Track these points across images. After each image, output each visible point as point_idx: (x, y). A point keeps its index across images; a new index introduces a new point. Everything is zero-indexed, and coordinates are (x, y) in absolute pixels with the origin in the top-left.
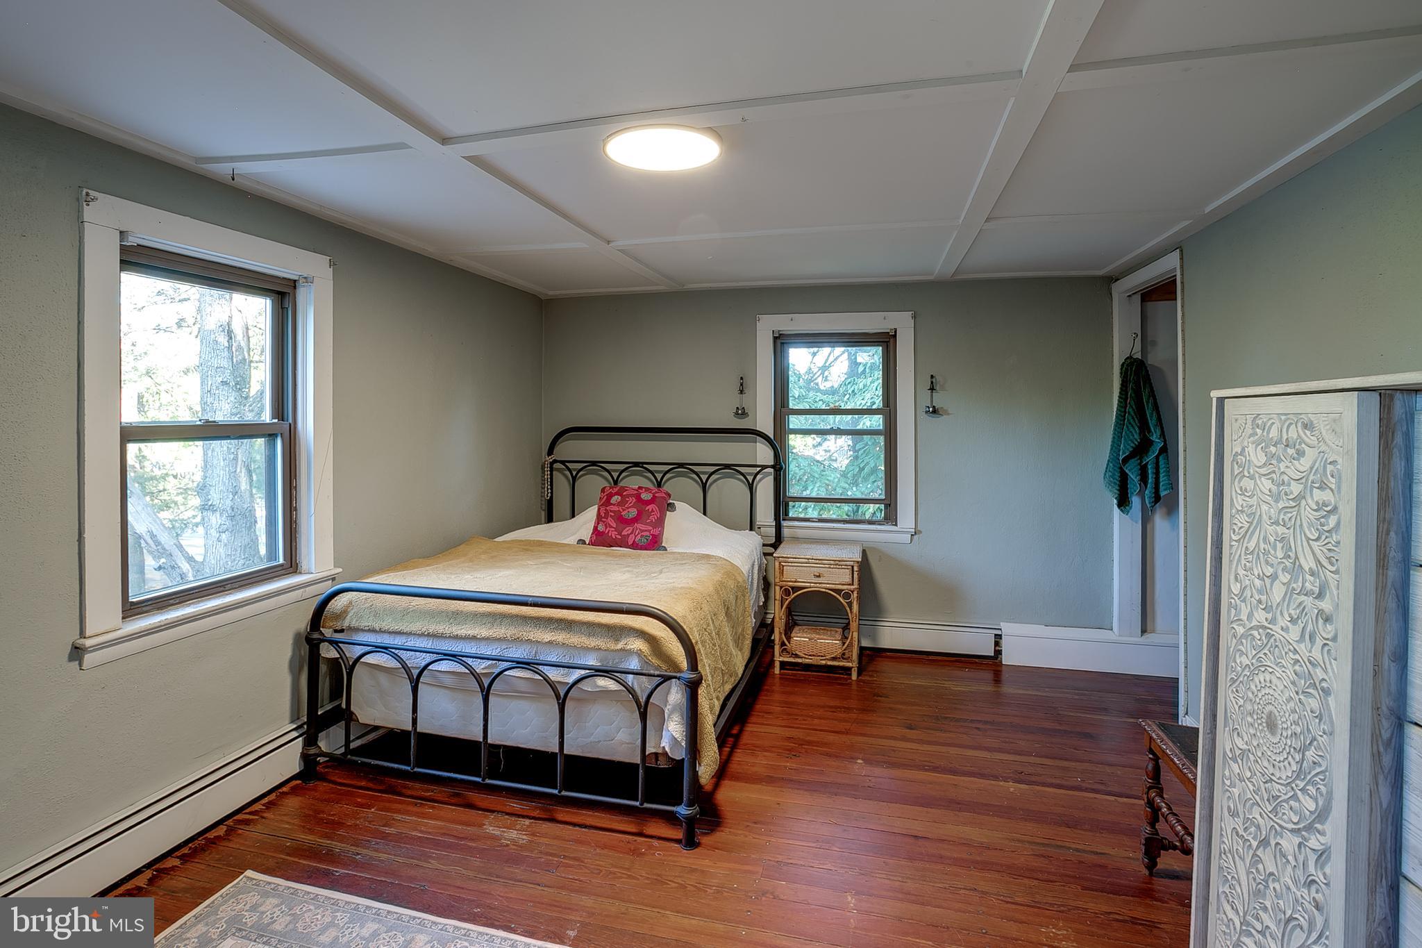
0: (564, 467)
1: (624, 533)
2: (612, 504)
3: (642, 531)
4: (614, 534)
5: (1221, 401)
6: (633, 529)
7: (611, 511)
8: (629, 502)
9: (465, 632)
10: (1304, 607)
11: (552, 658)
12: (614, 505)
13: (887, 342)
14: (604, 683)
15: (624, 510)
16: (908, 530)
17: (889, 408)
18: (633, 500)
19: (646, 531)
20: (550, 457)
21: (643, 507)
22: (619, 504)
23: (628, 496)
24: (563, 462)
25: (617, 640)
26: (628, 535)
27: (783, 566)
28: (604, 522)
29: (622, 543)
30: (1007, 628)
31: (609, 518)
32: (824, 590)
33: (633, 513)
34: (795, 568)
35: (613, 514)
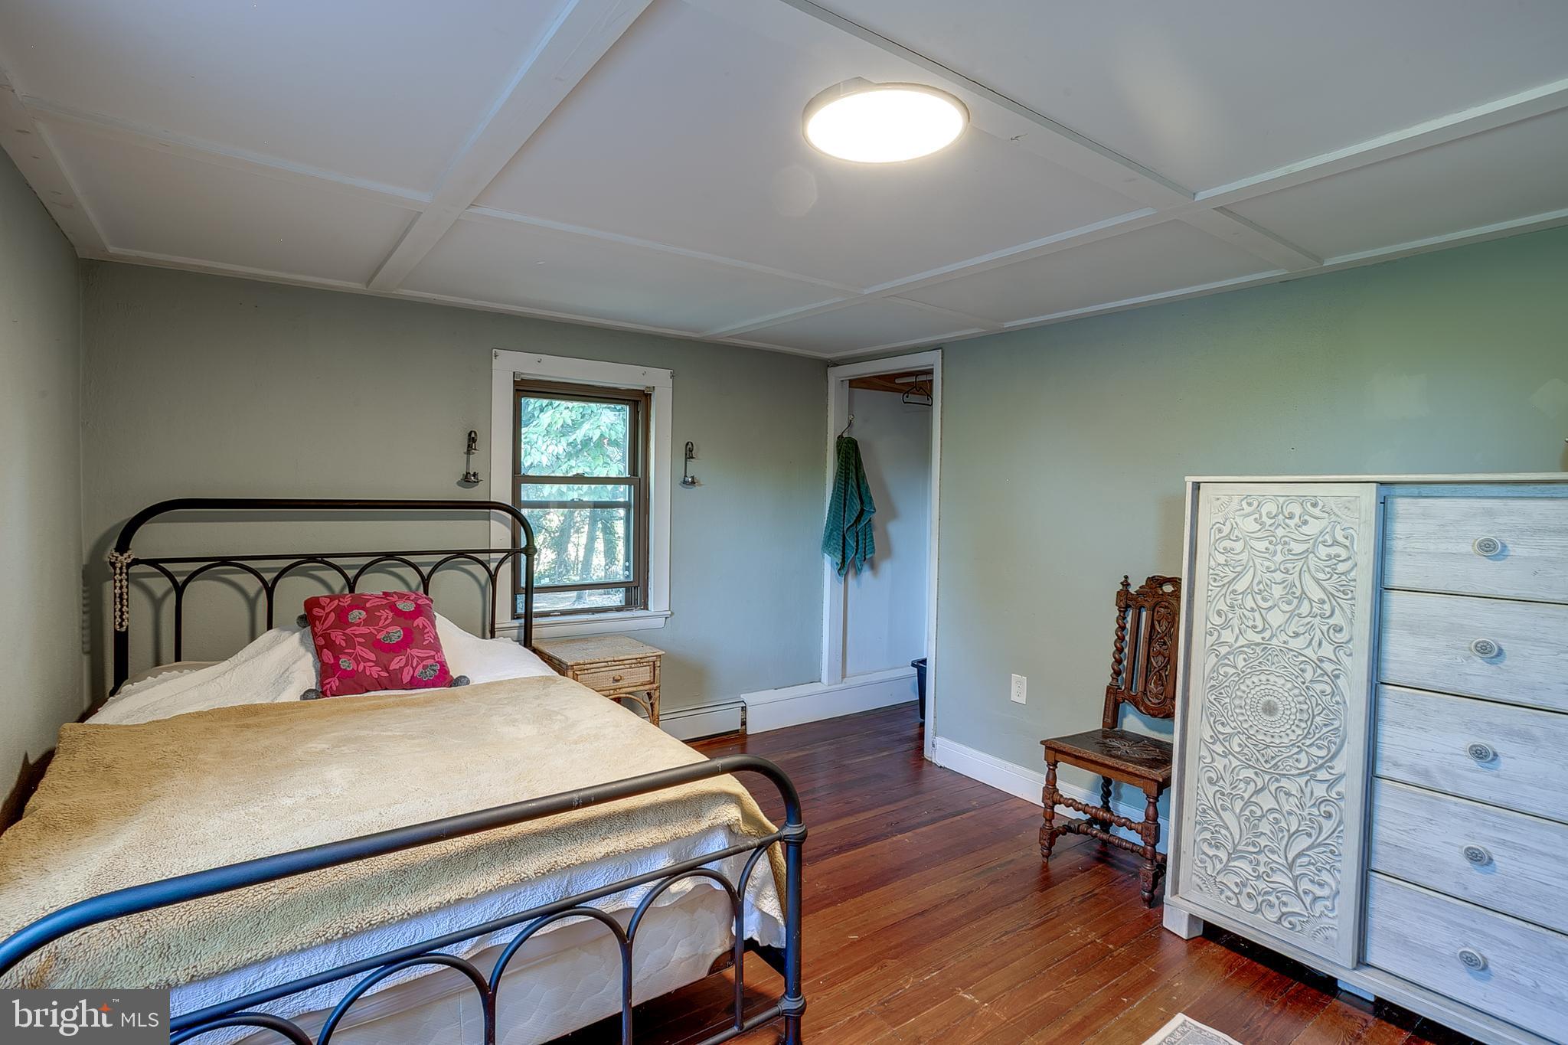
0: (157, 570)
1: (394, 666)
2: (353, 625)
3: (423, 659)
4: (375, 671)
5: (1197, 486)
6: (407, 658)
7: (356, 636)
8: (383, 618)
9: (438, 899)
10: (1313, 625)
11: (598, 882)
12: (358, 625)
13: (638, 401)
14: (686, 884)
15: (379, 631)
16: (662, 613)
17: (637, 477)
18: (387, 614)
19: (427, 658)
20: (126, 555)
21: (410, 622)
22: (366, 622)
23: (378, 608)
24: (153, 563)
25: (698, 816)
26: (401, 669)
27: (577, 675)
28: (350, 654)
29: (392, 682)
30: (749, 698)
31: (358, 647)
32: (624, 695)
33: (396, 634)
34: (591, 675)
35: (361, 640)
